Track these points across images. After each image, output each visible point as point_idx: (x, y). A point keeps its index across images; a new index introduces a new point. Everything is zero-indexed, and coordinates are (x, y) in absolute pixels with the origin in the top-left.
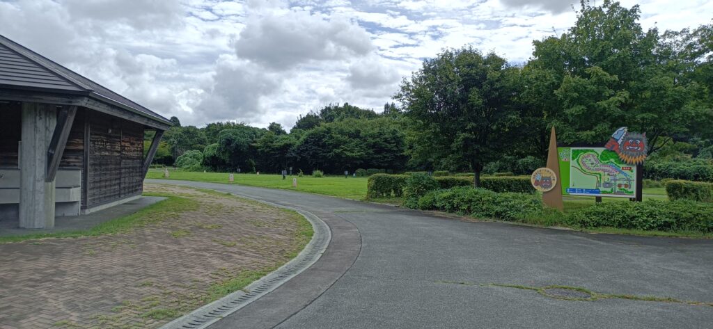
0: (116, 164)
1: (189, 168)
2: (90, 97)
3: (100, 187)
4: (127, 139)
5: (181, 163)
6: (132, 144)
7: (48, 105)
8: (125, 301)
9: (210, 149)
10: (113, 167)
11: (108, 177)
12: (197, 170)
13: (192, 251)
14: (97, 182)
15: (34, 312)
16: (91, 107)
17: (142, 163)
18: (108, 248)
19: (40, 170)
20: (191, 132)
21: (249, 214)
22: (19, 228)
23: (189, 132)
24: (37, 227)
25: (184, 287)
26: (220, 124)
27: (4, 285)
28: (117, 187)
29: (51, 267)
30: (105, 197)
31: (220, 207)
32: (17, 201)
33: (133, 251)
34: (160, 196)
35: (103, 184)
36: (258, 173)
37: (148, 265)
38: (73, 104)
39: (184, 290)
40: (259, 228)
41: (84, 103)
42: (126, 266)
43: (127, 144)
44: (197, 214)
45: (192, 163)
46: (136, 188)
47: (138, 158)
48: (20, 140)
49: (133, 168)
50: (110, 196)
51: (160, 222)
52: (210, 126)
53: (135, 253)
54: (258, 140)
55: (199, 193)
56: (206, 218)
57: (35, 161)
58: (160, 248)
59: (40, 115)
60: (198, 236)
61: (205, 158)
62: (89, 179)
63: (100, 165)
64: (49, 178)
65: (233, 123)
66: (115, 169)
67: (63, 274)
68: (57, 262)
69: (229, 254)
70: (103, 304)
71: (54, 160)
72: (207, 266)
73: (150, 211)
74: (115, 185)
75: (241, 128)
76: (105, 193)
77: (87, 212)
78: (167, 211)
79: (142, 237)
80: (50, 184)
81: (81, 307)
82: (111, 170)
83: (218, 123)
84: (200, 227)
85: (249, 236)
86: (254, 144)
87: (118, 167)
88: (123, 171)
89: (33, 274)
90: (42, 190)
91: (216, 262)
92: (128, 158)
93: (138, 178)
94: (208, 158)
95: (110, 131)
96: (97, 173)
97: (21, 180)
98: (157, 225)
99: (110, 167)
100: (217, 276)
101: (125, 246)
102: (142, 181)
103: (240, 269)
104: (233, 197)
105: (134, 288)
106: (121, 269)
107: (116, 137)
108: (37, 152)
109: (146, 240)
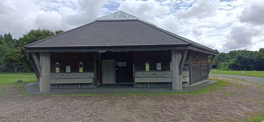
0: (199, 69)
1: (223, 69)
2: (192, 46)
3: (195, 77)
4: (202, 60)
5: (220, 67)
6: (204, 61)
7: (179, 50)
8: (211, 120)
9: (232, 61)
10: (198, 69)
11: (197, 73)
12: (227, 70)
13: (233, 103)
14: (194, 75)
15: (182, 119)
16: (192, 49)
17: (208, 68)
18: (201, 99)
19: (177, 71)
20: (223, 55)
21: (256, 88)
22: (172, 90)
23: (222, 55)
24: (177, 90)
25: (233, 117)
26: (235, 51)
27: (172, 108)
28: (200, 77)
29: (184, 104)
30: (196, 80)
31: (241, 85)
32: (172, 82)
33: (210, 101)
34: (215, 80)
35: (196, 76)
36: (255, 71)
37: (217, 107)
38: (187, 49)
39: (234, 118)
40: (262, 95)
41: (190, 48)
42: (209, 106)
43: (203, 61)
44: (232, 88)
45: (224, 67)
46: (206, 77)
47: (206, 66)
48: (171, 62)
49: (205, 70)
50: (198, 80)
51: (218, 90)
52: (231, 52)
53: (211, 102)
54: (254, 56)
55: (230, 79)
56: (235, 89)
57: (176, 68)
58: (220, 100)
59: (177, 53)
60: (234, 97)
61: (230, 65)
62: (191, 74)
63: (195, 69)
64: (180, 74)
65: (241, 50)
66: (199, 70)
67: (188, 107)
68: (186, 102)
69: (251, 106)
70: (203, 119)
71: (181, 68)
72: (242, 110)
73: (213, 86)
74: (199, 76)
75: (245, 52)
76: (196, 79)
77: (191, 85)
78: (219, 86)
79: (212, 95)
80: (180, 76)
81: (197, 120)
82: (198, 71)
83: (234, 51)
84: (235, 93)
85: (258, 98)
86: (252, 58)
87: (200, 69)
88: (202, 71)
89: (179, 106)
90: (178, 78)
91: (245, 108)
92: (203, 66)
93: (207, 73)
94: (231, 65)
95: (197, 57)
96: (193, 72)
97: (172, 74)
98: (217, 91)
99: (197, 70)
100: (247, 115)
101: (207, 98)
102: (208, 74)
103: (257, 113)
104: (246, 81)
105: (214, 115)
106: (207, 107)
107: (199, 59)
108: (176, 65)
109: (214, 97)
